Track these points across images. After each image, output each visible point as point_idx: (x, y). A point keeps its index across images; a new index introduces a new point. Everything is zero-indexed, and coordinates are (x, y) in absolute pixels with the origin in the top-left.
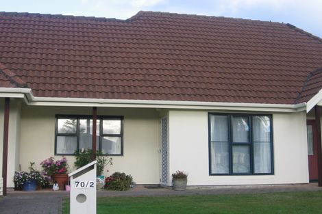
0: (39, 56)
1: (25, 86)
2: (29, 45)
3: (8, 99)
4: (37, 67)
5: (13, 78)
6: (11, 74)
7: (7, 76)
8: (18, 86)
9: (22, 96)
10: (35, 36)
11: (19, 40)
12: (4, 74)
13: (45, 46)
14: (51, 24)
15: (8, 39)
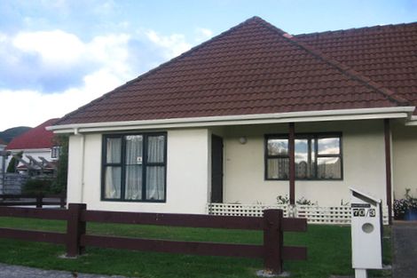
0: (404, 70)
1: (407, 104)
2: (390, 60)
3: (387, 120)
4: (406, 83)
5: (392, 97)
6: (389, 92)
7: (385, 96)
8: (399, 104)
9: (405, 115)
10: (394, 49)
11: (378, 56)
12: (382, 93)
13: (409, 59)
14: (408, 34)
15: (366, 57)
